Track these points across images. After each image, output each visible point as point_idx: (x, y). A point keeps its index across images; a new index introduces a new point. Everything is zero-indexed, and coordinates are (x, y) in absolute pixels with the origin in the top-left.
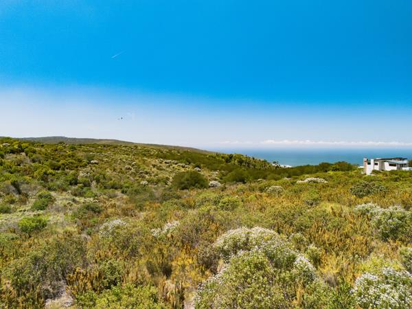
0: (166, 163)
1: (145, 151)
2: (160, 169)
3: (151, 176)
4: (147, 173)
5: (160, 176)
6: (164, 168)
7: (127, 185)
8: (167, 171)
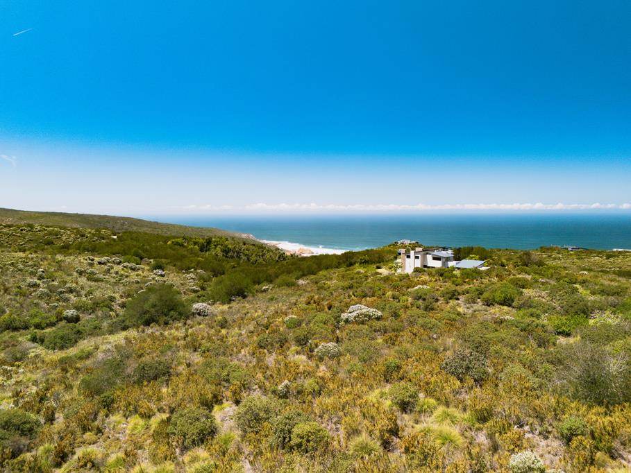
0: (100, 263)
1: (50, 234)
2: (92, 277)
3: (79, 295)
4: (71, 291)
5: (98, 294)
6: (101, 276)
7: (37, 320)
8: (107, 282)
